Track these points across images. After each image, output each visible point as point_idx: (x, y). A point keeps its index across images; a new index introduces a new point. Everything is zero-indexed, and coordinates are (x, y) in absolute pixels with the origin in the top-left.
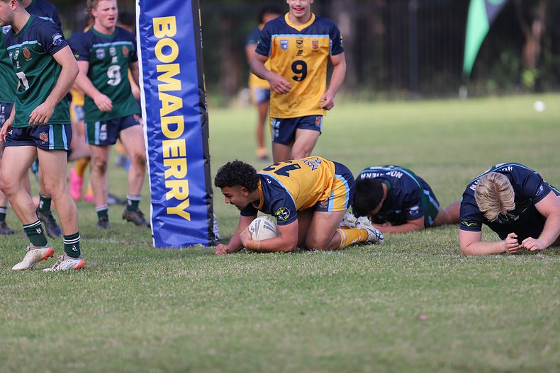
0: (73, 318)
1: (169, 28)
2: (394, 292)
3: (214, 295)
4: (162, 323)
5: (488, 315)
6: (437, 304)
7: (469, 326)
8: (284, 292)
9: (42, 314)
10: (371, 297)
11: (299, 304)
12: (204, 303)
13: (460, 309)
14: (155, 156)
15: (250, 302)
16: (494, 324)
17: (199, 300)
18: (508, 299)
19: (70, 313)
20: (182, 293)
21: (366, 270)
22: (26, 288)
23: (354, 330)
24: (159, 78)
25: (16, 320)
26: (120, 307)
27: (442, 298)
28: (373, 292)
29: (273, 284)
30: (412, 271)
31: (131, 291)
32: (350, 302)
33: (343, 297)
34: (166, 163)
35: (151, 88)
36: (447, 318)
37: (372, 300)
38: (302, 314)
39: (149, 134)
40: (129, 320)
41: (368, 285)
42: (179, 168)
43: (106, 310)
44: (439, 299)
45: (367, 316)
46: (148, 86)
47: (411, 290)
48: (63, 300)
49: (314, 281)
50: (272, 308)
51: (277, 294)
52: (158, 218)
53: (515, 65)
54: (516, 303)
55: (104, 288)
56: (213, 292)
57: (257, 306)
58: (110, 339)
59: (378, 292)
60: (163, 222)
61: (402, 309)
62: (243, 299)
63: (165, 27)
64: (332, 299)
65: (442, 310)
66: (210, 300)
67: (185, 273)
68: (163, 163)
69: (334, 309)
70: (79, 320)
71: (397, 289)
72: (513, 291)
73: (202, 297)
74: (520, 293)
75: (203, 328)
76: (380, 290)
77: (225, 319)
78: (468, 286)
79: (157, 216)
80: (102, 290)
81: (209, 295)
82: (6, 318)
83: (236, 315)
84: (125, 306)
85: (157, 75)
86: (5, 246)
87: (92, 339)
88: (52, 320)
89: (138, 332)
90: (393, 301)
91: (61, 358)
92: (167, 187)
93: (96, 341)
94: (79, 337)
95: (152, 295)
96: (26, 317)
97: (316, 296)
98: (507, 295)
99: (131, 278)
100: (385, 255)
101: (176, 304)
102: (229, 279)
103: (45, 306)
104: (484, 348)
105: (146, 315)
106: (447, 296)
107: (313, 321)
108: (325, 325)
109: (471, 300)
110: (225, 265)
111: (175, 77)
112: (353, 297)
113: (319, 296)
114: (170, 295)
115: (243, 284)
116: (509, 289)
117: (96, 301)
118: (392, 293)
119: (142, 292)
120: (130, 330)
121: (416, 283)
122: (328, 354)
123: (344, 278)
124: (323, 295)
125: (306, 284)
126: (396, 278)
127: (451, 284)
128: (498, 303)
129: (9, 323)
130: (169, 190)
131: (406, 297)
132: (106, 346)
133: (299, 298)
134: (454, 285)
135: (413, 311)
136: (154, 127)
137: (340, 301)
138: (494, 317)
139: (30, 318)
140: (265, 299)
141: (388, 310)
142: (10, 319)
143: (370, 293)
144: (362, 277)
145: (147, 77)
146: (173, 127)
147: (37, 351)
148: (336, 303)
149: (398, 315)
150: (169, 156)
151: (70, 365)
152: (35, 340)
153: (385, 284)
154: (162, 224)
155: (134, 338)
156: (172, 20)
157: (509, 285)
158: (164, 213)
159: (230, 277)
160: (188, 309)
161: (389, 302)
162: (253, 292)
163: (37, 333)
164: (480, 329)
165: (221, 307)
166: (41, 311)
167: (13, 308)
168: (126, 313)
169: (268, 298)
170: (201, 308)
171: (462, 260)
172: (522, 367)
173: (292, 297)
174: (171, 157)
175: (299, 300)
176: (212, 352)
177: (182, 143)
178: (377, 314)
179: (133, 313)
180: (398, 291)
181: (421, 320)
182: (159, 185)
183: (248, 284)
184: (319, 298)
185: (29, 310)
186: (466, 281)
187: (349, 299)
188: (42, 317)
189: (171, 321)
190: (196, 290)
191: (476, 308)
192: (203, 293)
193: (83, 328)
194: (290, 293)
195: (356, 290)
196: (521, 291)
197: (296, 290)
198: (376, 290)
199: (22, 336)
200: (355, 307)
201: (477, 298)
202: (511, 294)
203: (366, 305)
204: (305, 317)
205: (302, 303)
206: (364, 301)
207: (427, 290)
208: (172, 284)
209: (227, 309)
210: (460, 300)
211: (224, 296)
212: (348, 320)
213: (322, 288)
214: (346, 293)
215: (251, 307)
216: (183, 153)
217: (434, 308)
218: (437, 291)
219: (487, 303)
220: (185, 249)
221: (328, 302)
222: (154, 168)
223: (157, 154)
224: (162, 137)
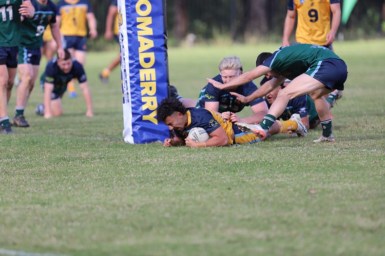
0: (72, 191)
2: (292, 175)
3: (169, 176)
4: (133, 195)
5: (357, 190)
6: (322, 183)
7: (344, 198)
8: (217, 174)
9: (50, 189)
10: (277, 178)
11: (227, 182)
12: (162, 182)
13: (338, 186)
14: (134, 80)
15: (193, 180)
16: (361, 197)
17: (158, 179)
18: (371, 179)
19: (70, 188)
20: (146, 174)
21: (273, 159)
22: (40, 171)
23: (265, 200)
24: (138, 27)
25: (32, 193)
26: (104, 184)
27: (325, 179)
28: (278, 174)
29: (209, 168)
30: (305, 160)
31: (112, 173)
32: (262, 181)
33: (257, 177)
34: (142, 85)
35: (133, 33)
36: (329, 192)
37: (277, 180)
38: (229, 189)
39: (131, 65)
40: (110, 193)
41: (275, 169)
42: (151, 88)
43: (95, 186)
44: (323, 179)
45: (273, 190)
46: (131, 32)
47: (304, 173)
48: (65, 179)
49: (238, 167)
50: (209, 185)
51: (212, 175)
52: (136, 123)
53: (377, 18)
54: (377, 183)
55: (93, 171)
56: (168, 174)
57: (198, 184)
58: (98, 206)
59: (282, 174)
60: (139, 125)
61: (298, 186)
62: (188, 179)
64: (250, 179)
65: (326, 186)
66: (166, 179)
67: (149, 160)
68: (140, 85)
69: (251, 186)
70: (76, 193)
71: (295, 172)
72: (374, 174)
73: (160, 177)
74: (379, 175)
75: (161, 198)
76: (283, 173)
77: (176, 192)
78: (344, 170)
79: (136, 121)
80: (92, 172)
81: (165, 176)
82: (26, 191)
83: (184, 189)
84: (108, 184)
85: (136, 24)
86: (25, 142)
87: (85, 206)
88: (57, 193)
89: (116, 201)
90: (292, 181)
91: (64, 219)
92: (143, 101)
93: (87, 207)
94: (76, 205)
95: (126, 176)
96: (40, 190)
97: (239, 177)
98: (371, 177)
99: (112, 164)
100: (287, 149)
101: (143, 182)
102: (179, 165)
103: (52, 183)
104: (354, 213)
105: (122, 190)
106: (329, 177)
107: (236, 194)
108: (245, 196)
109: (345, 180)
110: (176, 155)
111: (149, 26)
112: (265, 178)
113: (241, 177)
114: (138, 176)
115: (189, 168)
116: (372, 173)
117: (87, 180)
118: (291, 175)
119: (119, 174)
120: (111, 200)
121: (308, 168)
122: (247, 217)
123: (258, 165)
124: (244, 176)
125: (232, 168)
126: (294, 165)
127: (332, 169)
128: (364, 182)
129: (28, 195)
130: (144, 103)
131: (301, 178)
132: (94, 211)
133: (227, 178)
134: (334, 170)
135: (306, 187)
136: (134, 60)
137: (255, 180)
138: (362, 192)
139: (43, 191)
140: (203, 179)
141: (289, 186)
142: (28, 192)
143: (276, 175)
144: (270, 164)
145: (130, 26)
146: (147, 60)
147: (47, 214)
148: (253, 181)
149: (295, 191)
150: (144, 80)
151: (70, 224)
152: (46, 207)
153: (287, 169)
154: (139, 127)
155: (114, 206)
157: (371, 170)
158: (140, 119)
159: (180, 163)
160: (151, 185)
161: (289, 181)
162: (195, 174)
163: (47, 202)
164: (351, 200)
165: (174, 184)
166: (50, 187)
167: (31, 184)
168: (108, 188)
169: (206, 178)
170: (160, 185)
171: (340, 153)
172: (380, 227)
173: (221, 178)
174: (145, 81)
175: (227, 179)
176: (167, 215)
177: (153, 71)
178: (281, 189)
179: (113, 188)
180: (295, 174)
181: (311, 194)
182: (137, 100)
183: (192, 169)
184: (241, 178)
185: (41, 186)
186: (342, 167)
187: (262, 179)
188: (50, 191)
189: (139, 194)
190: (156, 172)
191: (349, 185)
192: (161, 174)
193: (79, 198)
194: (221, 175)
195: (267, 173)
196: (380, 174)
197: (225, 173)
198: (280, 173)
199: (37, 203)
200: (266, 184)
201: (350, 178)
202: (373, 176)
203: (273, 184)
204: (231, 191)
205: (229, 181)
206: (272, 180)
207: (316, 173)
208: (140, 168)
209: (177, 186)
210: (338, 180)
211: (176, 177)
212: (261, 193)
213: (243, 172)
214: (260, 175)
215: (194, 185)
216: (154, 78)
217: (320, 185)
218: (322, 174)
219: (356, 182)
220: (149, 144)
221: (247, 181)
222: (134, 89)
223: (136, 79)
224: (140, 67)
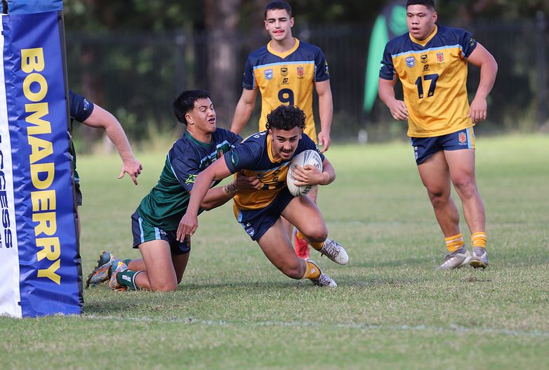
1: (37, 62)
14: (22, 210)
24: (28, 120)
34: (35, 218)
35: (20, 130)
39: (16, 185)
46: (15, 129)
52: (28, 282)
60: (32, 286)
63: (32, 61)
68: (31, 218)
79: (27, 279)
85: (25, 115)
92: (37, 246)
111: (44, 118)
130: (40, 249)
136: (22, 176)
145: (14, 119)
146: (43, 176)
150: (38, 210)
154: (32, 289)
156: (39, 52)
158: (34, 277)
174: (41, 211)
177: (52, 195)
182: (28, 244)
216: (53, 206)
222: (22, 225)
223: (26, 208)
224: (31, 187)
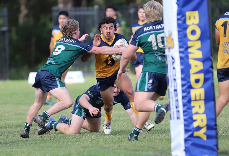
1: (195, 19)
14: (186, 99)
24: (190, 50)
34: (193, 104)
35: (185, 56)
39: (183, 86)
42: (200, 107)
46: (183, 55)
52: (189, 138)
63: (192, 18)
68: (191, 104)
85: (188, 48)
92: (193, 119)
111: (198, 49)
130: (195, 121)
136: (186, 81)
145: (182, 50)
146: (197, 81)
154: (190, 142)
156: (196, 13)
158: (192, 136)
174: (196, 100)
177: (202, 91)
182: (189, 118)
216: (203, 97)
222: (186, 107)
223: (187, 98)
224: (190, 87)
